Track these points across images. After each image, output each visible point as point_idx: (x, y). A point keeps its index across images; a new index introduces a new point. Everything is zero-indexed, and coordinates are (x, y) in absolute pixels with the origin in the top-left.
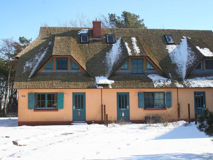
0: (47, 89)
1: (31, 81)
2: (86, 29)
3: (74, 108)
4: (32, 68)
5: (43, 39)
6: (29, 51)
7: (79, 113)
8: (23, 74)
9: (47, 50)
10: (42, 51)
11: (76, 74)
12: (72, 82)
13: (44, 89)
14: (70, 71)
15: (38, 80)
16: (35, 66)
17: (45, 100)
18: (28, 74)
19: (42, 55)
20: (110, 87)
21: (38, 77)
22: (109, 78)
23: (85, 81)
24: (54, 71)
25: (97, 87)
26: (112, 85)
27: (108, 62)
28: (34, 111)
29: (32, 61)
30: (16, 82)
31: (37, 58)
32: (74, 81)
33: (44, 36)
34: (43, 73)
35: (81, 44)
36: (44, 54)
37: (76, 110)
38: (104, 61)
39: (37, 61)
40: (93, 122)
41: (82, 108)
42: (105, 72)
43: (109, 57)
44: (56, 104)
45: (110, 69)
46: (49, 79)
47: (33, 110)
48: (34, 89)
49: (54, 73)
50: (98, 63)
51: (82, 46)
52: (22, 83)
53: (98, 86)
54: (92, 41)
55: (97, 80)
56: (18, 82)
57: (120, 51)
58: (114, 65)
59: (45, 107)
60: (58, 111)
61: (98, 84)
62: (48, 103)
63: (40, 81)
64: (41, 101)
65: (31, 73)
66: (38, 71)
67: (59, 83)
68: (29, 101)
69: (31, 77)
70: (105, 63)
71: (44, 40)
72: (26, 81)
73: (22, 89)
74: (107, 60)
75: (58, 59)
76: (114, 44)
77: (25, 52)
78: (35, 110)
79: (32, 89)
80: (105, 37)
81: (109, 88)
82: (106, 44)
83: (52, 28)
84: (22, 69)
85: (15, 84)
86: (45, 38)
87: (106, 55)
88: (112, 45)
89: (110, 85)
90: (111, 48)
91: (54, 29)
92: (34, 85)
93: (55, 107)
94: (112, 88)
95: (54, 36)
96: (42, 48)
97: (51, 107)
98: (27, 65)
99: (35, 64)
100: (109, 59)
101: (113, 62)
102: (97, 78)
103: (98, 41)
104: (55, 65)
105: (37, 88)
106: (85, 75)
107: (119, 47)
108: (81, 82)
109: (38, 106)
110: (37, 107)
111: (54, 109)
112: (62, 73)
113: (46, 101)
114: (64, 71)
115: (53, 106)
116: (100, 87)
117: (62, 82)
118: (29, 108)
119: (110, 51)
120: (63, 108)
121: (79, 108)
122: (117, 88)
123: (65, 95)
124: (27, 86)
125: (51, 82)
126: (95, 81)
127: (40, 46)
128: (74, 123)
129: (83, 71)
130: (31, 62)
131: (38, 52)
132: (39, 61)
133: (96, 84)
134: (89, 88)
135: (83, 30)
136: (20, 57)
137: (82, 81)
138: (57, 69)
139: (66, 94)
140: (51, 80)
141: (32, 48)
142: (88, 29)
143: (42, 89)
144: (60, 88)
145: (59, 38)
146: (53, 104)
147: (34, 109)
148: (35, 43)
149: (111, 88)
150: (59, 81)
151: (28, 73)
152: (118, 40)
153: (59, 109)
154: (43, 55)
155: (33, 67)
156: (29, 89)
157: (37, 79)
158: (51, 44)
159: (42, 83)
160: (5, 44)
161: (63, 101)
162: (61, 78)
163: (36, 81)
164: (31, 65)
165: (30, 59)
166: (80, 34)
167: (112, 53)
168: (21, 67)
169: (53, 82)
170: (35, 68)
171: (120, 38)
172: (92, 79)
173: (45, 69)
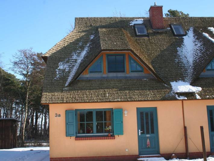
0: (97, 102)
1: (70, 90)
2: (140, 19)
3: (140, 133)
4: (69, 72)
5: (81, 32)
6: (63, 48)
7: (148, 141)
8: (56, 80)
9: (89, 46)
10: (82, 48)
11: (139, 79)
12: (136, 91)
13: (92, 102)
14: (128, 74)
15: (81, 89)
16: (73, 68)
17: (92, 121)
18: (63, 81)
19: (82, 53)
20: (198, 97)
21: (79, 85)
22: (193, 84)
23: (156, 89)
24: (104, 76)
25: (178, 98)
26: (200, 94)
27: (184, 61)
28: (76, 140)
29: (68, 62)
30: (46, 92)
31: (75, 57)
32: (138, 90)
33: (82, 29)
34: (87, 78)
35: (137, 38)
36: (85, 51)
37: (144, 135)
38: (177, 60)
39: (76, 62)
40: (173, 155)
41: (153, 132)
42: (182, 75)
43: (183, 53)
44: (110, 128)
45: (190, 71)
46: (98, 88)
47: (73, 138)
48: (76, 103)
49: (104, 78)
50: (169, 62)
51: (139, 40)
52: (56, 94)
53: (179, 96)
54: (152, 33)
55: (174, 87)
56: (49, 93)
57: (199, 45)
58: (194, 64)
59: (92, 133)
60: (114, 139)
61: (177, 93)
62: (97, 126)
63: (84, 89)
64: (85, 122)
65: (68, 79)
66: (79, 75)
67: (114, 92)
68: (67, 124)
69: (70, 85)
70: (180, 62)
71: (83, 34)
72: (62, 91)
73: (55, 103)
74: (181, 59)
75: (109, 57)
76: (185, 37)
77: (56, 50)
78: (77, 138)
79: (73, 103)
80: (169, 28)
81: (196, 99)
82: (174, 37)
83: (91, 18)
84: (54, 73)
85: (45, 96)
86: (83, 31)
87: (178, 52)
88: (183, 38)
89: (197, 95)
90: (183, 41)
91: (95, 20)
92: (75, 97)
93: (108, 132)
94: (202, 99)
95: (97, 28)
96: (81, 44)
97: (102, 132)
98: (61, 67)
99: (74, 66)
100: (184, 56)
101: (191, 60)
102: (173, 84)
103: (161, 33)
104: (105, 65)
105: (80, 101)
106: (153, 80)
107: (194, 40)
108: (149, 90)
109: (81, 131)
110: (79, 133)
111: (107, 136)
112: (117, 77)
113: (95, 123)
114: (120, 75)
115: (105, 130)
116: (182, 98)
117: (120, 90)
118: (68, 134)
119: (182, 45)
120: (123, 135)
121: (148, 133)
122: (208, 99)
123: (126, 112)
124: (64, 99)
125: (101, 91)
126: (172, 89)
127: (78, 41)
128: (142, 157)
129: (150, 74)
130: (66, 63)
131: (75, 50)
132: (79, 61)
133: (174, 92)
134: (164, 99)
135: (136, 21)
136: (50, 57)
137: (151, 88)
138: (109, 72)
139: (127, 110)
140: (101, 89)
141: (66, 44)
142: (143, 19)
143: (89, 102)
144: (118, 101)
145: (104, 30)
146: (105, 128)
147: (75, 137)
148: (70, 38)
149: (200, 98)
150: (114, 90)
151: (64, 78)
152: (190, 32)
153: (116, 136)
154: (84, 53)
155: (70, 70)
156: (67, 103)
157: (79, 87)
158: (94, 38)
159: (88, 93)
160: (22, 57)
161: (122, 122)
162: (117, 86)
163: (78, 90)
164: (67, 66)
165: (64, 58)
166: (133, 24)
167: (185, 48)
168: (52, 70)
169: (105, 91)
170: (74, 71)
171: (191, 29)
172: (165, 85)
173: (90, 72)
